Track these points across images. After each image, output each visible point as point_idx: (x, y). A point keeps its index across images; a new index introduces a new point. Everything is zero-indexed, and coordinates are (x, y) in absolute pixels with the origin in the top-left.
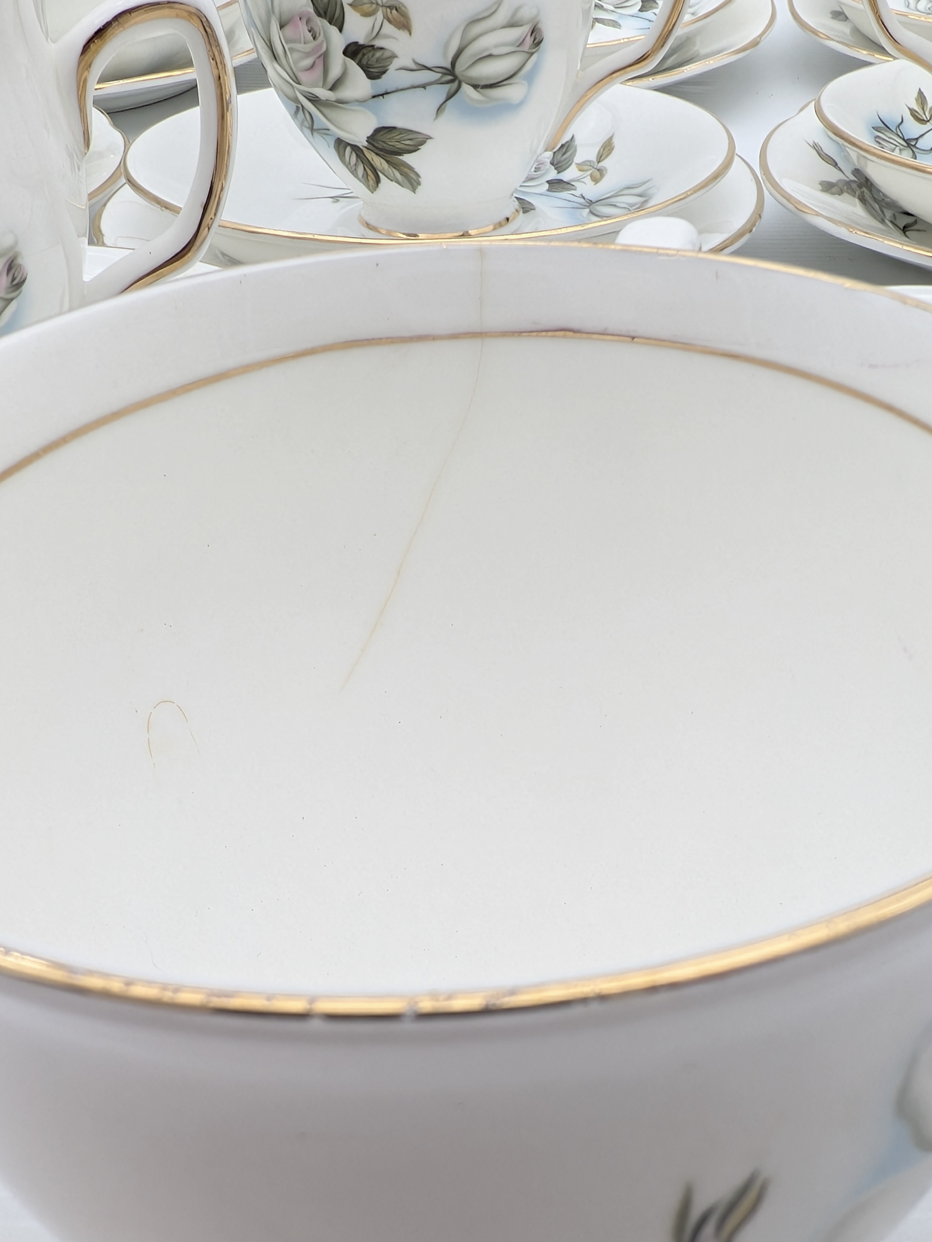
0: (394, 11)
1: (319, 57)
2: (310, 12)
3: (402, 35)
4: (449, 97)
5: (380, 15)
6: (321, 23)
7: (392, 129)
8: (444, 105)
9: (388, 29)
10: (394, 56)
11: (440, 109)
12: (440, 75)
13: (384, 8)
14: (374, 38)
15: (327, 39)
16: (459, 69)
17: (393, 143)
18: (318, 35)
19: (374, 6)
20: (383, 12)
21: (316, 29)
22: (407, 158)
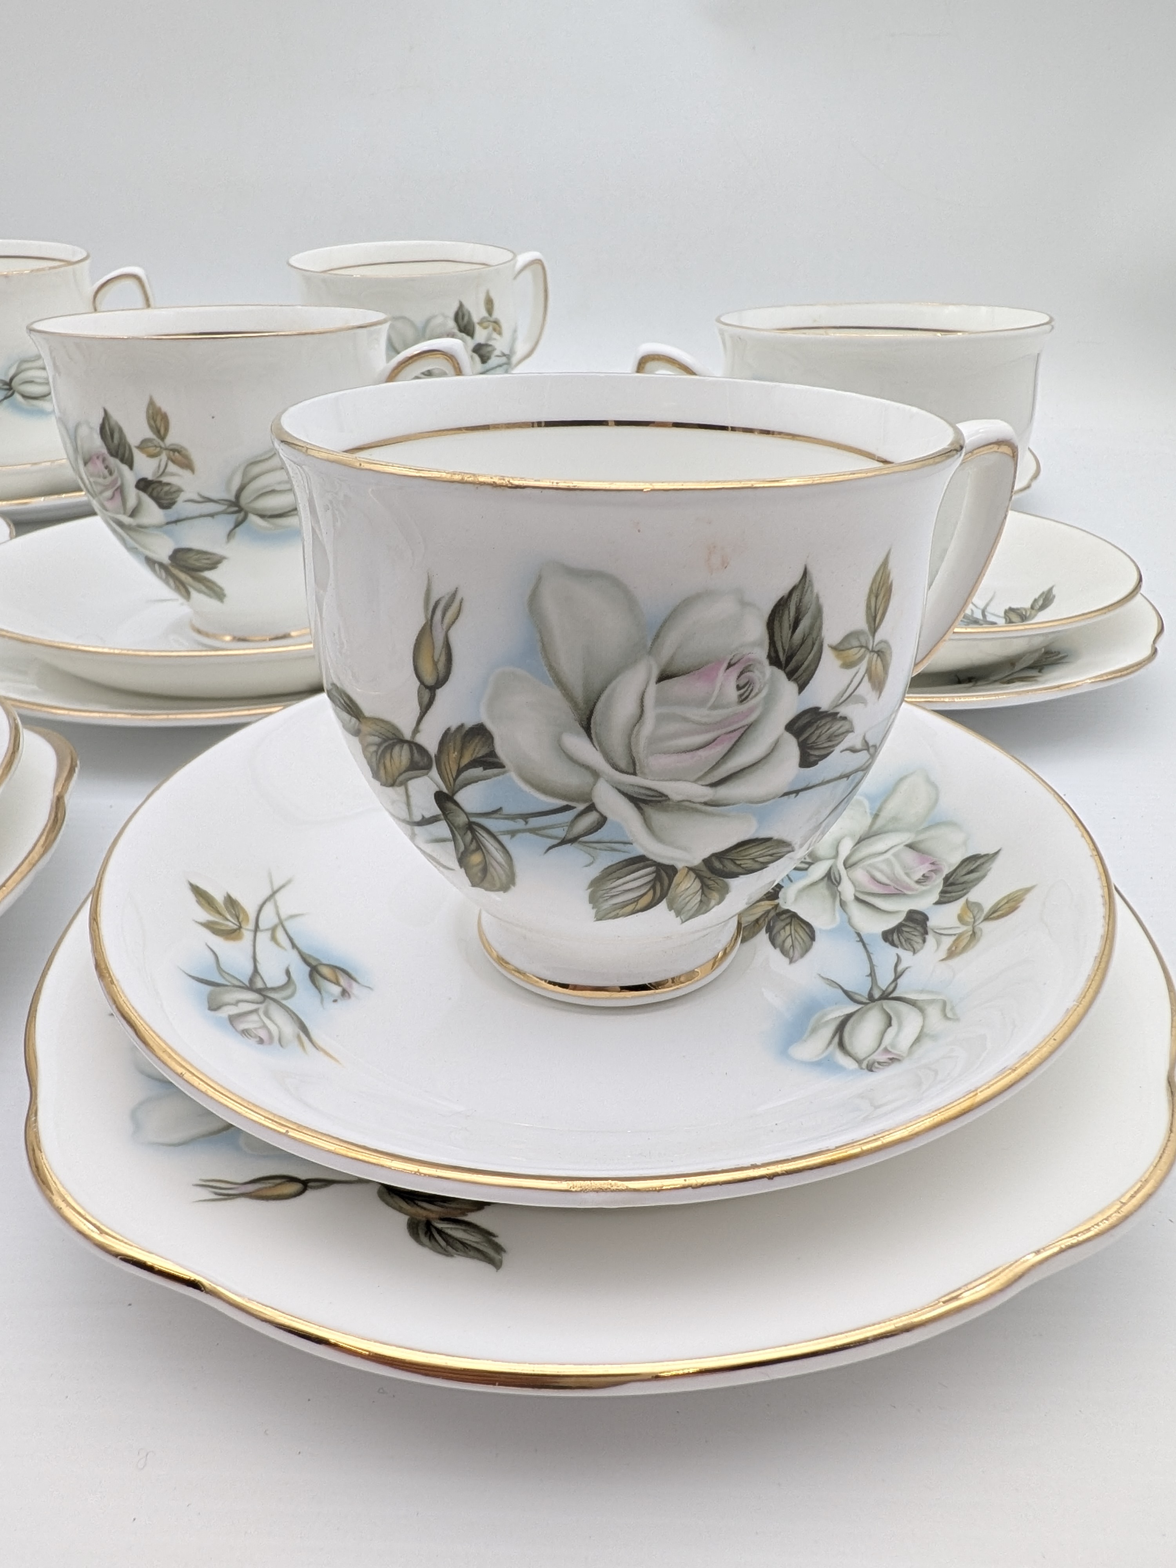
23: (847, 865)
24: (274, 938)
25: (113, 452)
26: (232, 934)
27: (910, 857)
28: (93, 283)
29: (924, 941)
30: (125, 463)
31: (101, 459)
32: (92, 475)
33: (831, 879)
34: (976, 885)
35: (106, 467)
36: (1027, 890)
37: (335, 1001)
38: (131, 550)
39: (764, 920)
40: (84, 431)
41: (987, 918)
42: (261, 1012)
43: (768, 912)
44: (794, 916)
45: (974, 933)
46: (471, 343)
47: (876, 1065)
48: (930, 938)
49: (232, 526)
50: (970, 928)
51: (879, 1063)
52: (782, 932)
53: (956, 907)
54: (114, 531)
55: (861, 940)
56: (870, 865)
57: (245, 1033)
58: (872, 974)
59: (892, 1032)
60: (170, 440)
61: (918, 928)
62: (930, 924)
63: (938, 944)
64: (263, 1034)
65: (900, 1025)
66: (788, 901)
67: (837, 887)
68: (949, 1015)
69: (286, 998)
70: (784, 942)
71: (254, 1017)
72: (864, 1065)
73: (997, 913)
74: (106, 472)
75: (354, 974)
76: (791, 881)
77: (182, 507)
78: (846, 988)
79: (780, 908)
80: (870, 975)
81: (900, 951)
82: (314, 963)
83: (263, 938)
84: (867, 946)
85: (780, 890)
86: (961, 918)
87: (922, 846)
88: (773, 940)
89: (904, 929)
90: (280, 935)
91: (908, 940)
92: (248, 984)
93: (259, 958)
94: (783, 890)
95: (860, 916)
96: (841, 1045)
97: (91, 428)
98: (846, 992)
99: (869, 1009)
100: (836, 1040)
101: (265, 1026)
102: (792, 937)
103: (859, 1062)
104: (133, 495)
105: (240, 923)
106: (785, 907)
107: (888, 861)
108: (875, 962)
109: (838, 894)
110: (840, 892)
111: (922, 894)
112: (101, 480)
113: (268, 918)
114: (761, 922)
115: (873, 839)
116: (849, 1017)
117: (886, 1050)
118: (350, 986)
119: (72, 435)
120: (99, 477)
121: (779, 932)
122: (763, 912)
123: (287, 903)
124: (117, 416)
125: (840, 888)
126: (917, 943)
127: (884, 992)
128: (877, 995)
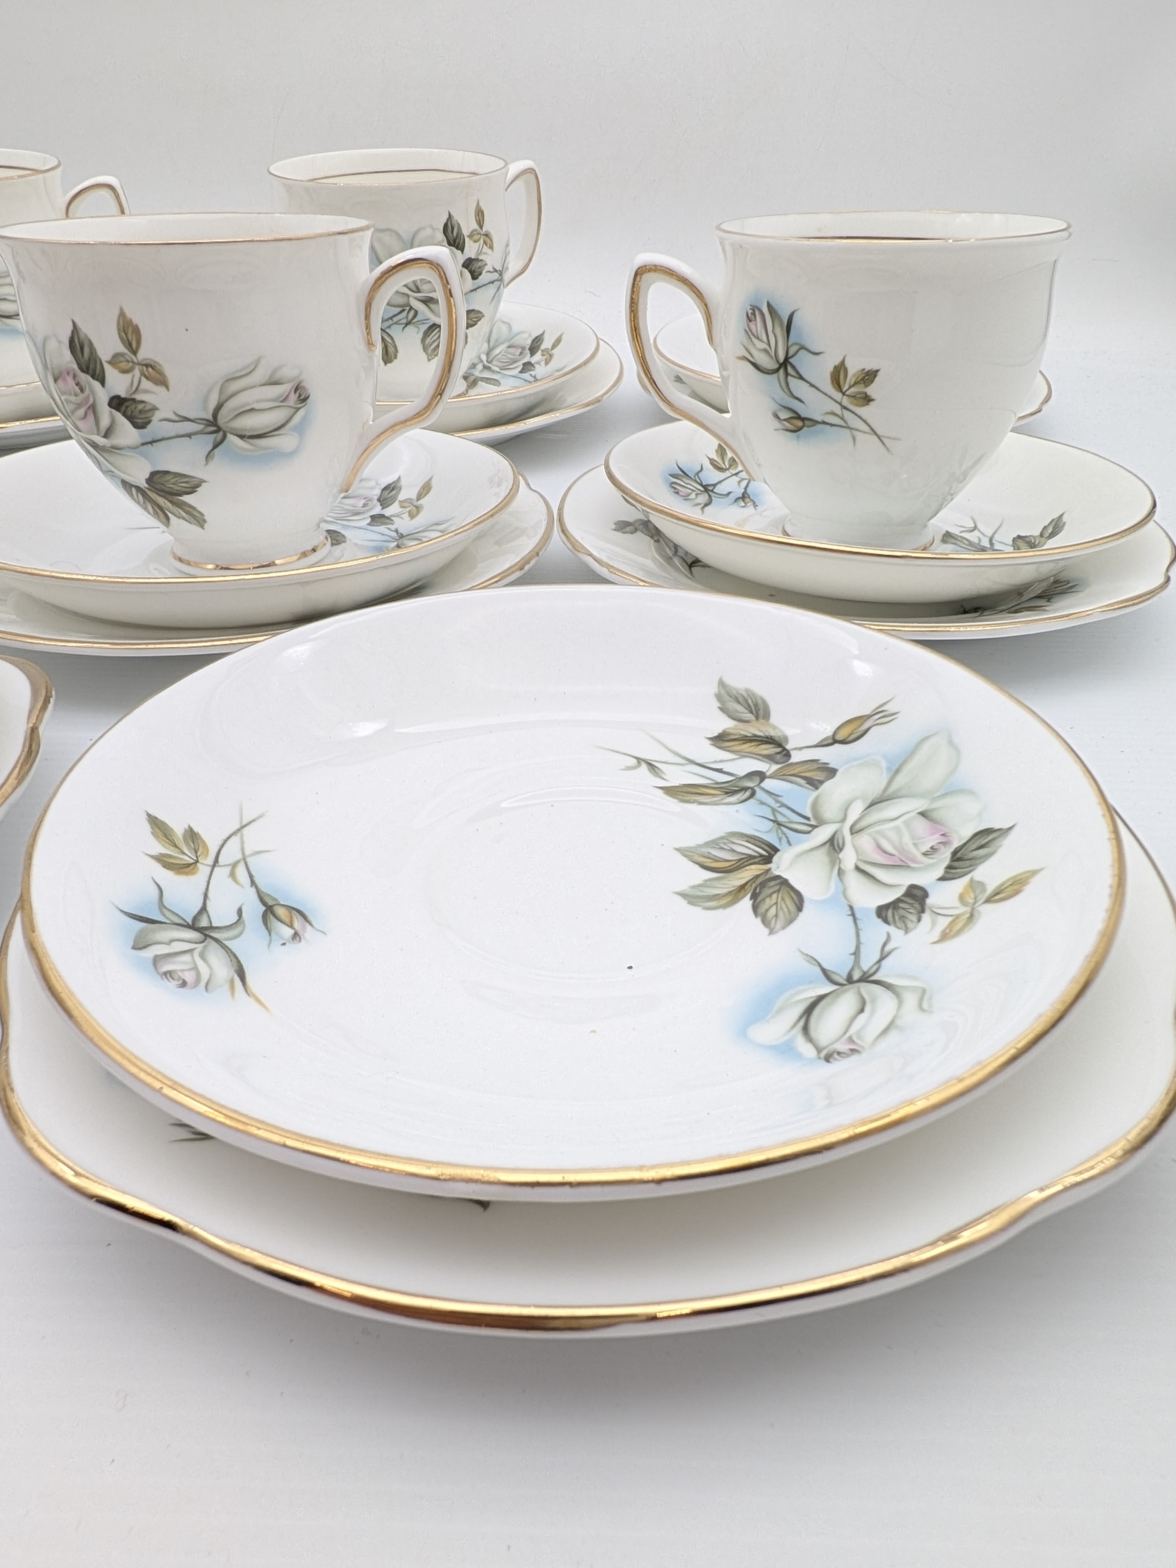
0: (150, 369)
1: (89, 408)
2: (73, 370)
3: (161, 390)
4: (216, 446)
5: (137, 372)
6: (84, 378)
7: (167, 473)
8: (212, 453)
9: (146, 384)
10: (154, 409)
11: (209, 457)
12: (203, 426)
13: (141, 367)
14: (134, 393)
15: (92, 391)
16: (221, 421)
17: (171, 484)
18: (84, 387)
19: (131, 364)
20: (140, 370)
21: (83, 383)
22: (186, 498)
23: (854, 831)
24: (232, 875)
25: (84, 368)
26: (185, 868)
27: (921, 825)
28: (65, 194)
29: (919, 920)
30: (97, 380)
31: (71, 375)
32: (64, 393)
33: (834, 845)
34: (983, 862)
35: (77, 384)
36: (1034, 873)
37: (284, 944)
38: (106, 472)
39: (751, 885)
40: (52, 345)
41: (988, 901)
42: (196, 953)
43: (757, 877)
44: (785, 883)
45: (972, 915)
46: (461, 258)
47: (836, 1056)
48: (926, 917)
49: (211, 448)
50: (968, 909)
51: (839, 1053)
52: (768, 901)
53: (958, 885)
54: (88, 453)
55: (853, 915)
56: (878, 832)
57: (169, 975)
58: (856, 953)
59: (863, 1017)
60: (143, 354)
61: (915, 905)
62: (929, 901)
63: (934, 924)
64: (189, 977)
65: (873, 1011)
66: (781, 866)
67: (838, 853)
68: (925, 1005)
69: (227, 939)
70: (767, 910)
71: (186, 958)
72: (823, 1054)
73: (998, 895)
74: (77, 389)
75: (310, 918)
76: (790, 845)
77: (156, 427)
78: (825, 966)
79: (772, 873)
80: (854, 954)
81: (892, 929)
82: (270, 903)
83: (221, 873)
84: (858, 922)
85: (776, 853)
86: (962, 898)
87: (935, 815)
88: (755, 909)
89: (901, 905)
90: (241, 871)
91: (902, 918)
92: (191, 923)
93: (210, 895)
94: (778, 853)
95: (857, 887)
96: (806, 1030)
97: (60, 342)
98: (824, 971)
99: (845, 992)
100: (802, 1023)
101: (195, 968)
102: (777, 906)
103: (819, 1050)
104: (106, 413)
105: (197, 857)
106: (777, 873)
107: (897, 829)
108: (862, 939)
109: (838, 861)
110: (840, 860)
111: (928, 867)
112: (73, 398)
113: (230, 853)
114: (746, 887)
115: (885, 803)
116: (821, 998)
117: (851, 1040)
118: (304, 929)
119: (41, 351)
120: (70, 395)
121: (764, 899)
122: (751, 878)
123: (253, 839)
124: (87, 330)
125: (841, 856)
126: (912, 921)
127: (865, 973)
128: (856, 975)
